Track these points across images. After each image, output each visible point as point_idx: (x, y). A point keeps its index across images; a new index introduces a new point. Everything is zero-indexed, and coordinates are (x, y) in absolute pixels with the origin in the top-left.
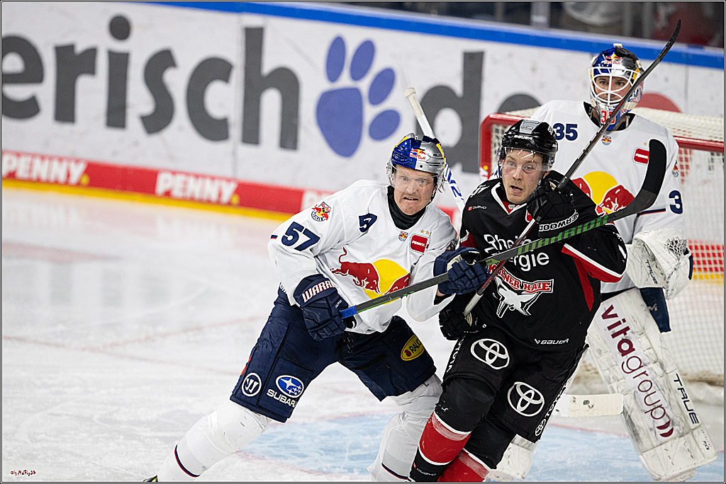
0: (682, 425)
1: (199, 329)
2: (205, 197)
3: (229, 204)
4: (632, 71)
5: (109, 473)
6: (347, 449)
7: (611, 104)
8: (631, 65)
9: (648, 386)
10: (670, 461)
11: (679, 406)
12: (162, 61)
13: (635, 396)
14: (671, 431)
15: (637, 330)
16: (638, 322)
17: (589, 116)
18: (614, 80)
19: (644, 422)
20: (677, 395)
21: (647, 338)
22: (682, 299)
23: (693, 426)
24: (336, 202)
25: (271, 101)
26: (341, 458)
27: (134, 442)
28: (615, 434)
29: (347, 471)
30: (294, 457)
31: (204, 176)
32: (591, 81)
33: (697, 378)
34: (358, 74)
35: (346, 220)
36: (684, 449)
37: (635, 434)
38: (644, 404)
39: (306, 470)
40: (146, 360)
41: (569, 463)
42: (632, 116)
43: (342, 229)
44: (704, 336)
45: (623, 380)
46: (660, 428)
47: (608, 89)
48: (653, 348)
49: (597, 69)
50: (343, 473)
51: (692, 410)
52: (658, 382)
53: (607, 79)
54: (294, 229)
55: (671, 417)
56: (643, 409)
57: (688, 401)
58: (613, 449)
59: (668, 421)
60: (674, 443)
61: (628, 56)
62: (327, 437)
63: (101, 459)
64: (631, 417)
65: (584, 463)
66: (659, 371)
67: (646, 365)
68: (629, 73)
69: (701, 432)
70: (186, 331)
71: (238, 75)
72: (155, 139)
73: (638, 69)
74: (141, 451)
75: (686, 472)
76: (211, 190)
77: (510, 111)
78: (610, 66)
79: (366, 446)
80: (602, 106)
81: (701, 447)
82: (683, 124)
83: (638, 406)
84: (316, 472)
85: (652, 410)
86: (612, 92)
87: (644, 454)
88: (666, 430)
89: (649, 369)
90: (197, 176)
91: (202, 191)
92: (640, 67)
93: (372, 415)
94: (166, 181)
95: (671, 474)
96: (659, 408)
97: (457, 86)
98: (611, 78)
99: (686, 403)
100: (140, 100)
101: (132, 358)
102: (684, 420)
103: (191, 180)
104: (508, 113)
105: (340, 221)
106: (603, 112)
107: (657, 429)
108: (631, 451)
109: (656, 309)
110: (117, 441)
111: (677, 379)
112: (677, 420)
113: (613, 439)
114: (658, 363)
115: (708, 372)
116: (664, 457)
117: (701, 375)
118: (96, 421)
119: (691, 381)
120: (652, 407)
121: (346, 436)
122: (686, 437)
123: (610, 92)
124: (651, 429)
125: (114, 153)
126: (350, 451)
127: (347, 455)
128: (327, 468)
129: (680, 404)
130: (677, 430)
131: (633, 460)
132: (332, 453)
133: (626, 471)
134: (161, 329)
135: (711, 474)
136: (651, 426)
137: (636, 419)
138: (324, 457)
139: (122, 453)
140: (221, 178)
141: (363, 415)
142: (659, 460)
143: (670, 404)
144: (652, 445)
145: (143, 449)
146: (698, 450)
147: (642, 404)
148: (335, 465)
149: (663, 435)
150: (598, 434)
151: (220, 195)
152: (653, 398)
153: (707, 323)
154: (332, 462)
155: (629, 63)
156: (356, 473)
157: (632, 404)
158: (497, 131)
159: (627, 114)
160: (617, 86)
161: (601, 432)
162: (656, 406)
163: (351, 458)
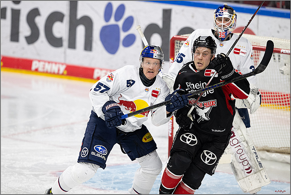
0: (256, 168)
1: (50, 128)
2: (52, 71)
3: (63, 74)
4: (232, 15)
5: (11, 190)
6: (113, 179)
7: (223, 29)
8: (231, 12)
9: (241, 151)
10: (250, 184)
11: (254, 160)
12: (34, 13)
13: (235, 156)
14: (251, 171)
15: (236, 127)
16: (237, 124)
17: (214, 35)
18: (224, 19)
19: (239, 167)
20: (253, 155)
21: (241, 131)
22: (256, 115)
23: (260, 169)
24: (117, 74)
25: (81, 30)
26: (110, 183)
27: (22, 176)
28: (227, 173)
29: (113, 188)
30: (90, 182)
31: (52, 62)
32: (214, 20)
33: (262, 149)
34: (118, 18)
35: (121, 81)
36: (256, 179)
37: (236, 172)
38: (239, 159)
39: (95, 188)
40: (27, 141)
41: (207, 185)
42: (232, 34)
43: (119, 85)
44: (265, 131)
45: (230, 149)
46: (246, 169)
47: (222, 23)
48: (243, 135)
49: (217, 15)
50: (111, 189)
51: (260, 162)
52: (245, 149)
53: (221, 18)
54: (99, 85)
55: (251, 165)
56: (239, 161)
57: (258, 158)
58: (226, 179)
59: (250, 166)
60: (252, 176)
61: (230, 9)
62: (104, 174)
63: (8, 184)
64: (234, 165)
65: (214, 185)
66: (246, 145)
67: (240, 142)
68: (231, 16)
69: (264, 172)
70: (44, 128)
71: (66, 19)
72: (31, 46)
73: (234, 14)
74: (25, 180)
75: (257, 188)
76: (55, 68)
77: (182, 34)
78: (223, 13)
79: (121, 178)
80: (219, 30)
81: (263, 178)
82: (257, 40)
83: (237, 160)
84: (99, 189)
85: (243, 162)
86: (224, 24)
87: (239, 181)
88: (249, 171)
89: (241, 144)
90: (49, 62)
91: (51, 68)
92: (235, 13)
93: (123, 165)
94: (36, 65)
95: (251, 189)
96: (246, 161)
97: (160, 24)
98: (223, 18)
99: (257, 159)
100: (25, 30)
101: (21, 140)
102: (256, 166)
103: (47, 64)
104: (182, 35)
105: (118, 82)
106: (220, 32)
107: (245, 170)
108: (234, 180)
109: (244, 118)
110: (15, 176)
111: (253, 148)
112: (253, 166)
113: (226, 175)
114: (246, 142)
115: (267, 146)
116: (248, 182)
117: (264, 148)
118: (6, 167)
119: (260, 150)
120: (243, 161)
121: (112, 174)
122: (257, 173)
123: (223, 24)
124: (242, 170)
125: (14, 53)
126: (114, 180)
127: (113, 182)
128: (104, 187)
129: (255, 159)
130: (254, 171)
131: (234, 184)
132: (106, 181)
133: (232, 189)
134: (33, 128)
135: (268, 190)
136: (242, 169)
137: (236, 166)
138: (103, 183)
139: (17, 181)
140: (59, 63)
141: (119, 165)
142: (246, 183)
143: (250, 159)
144: (243, 177)
145: (26, 179)
146: (262, 179)
147: (238, 159)
148: (107, 186)
149: (247, 173)
150: (220, 173)
151: (59, 70)
152: (243, 157)
153: (266, 125)
154: (106, 185)
155: (230, 12)
156: (116, 190)
157: (234, 159)
158: (177, 43)
159: (230, 34)
160: (226, 22)
161: (221, 172)
162: (244, 160)
163: (115, 183)
